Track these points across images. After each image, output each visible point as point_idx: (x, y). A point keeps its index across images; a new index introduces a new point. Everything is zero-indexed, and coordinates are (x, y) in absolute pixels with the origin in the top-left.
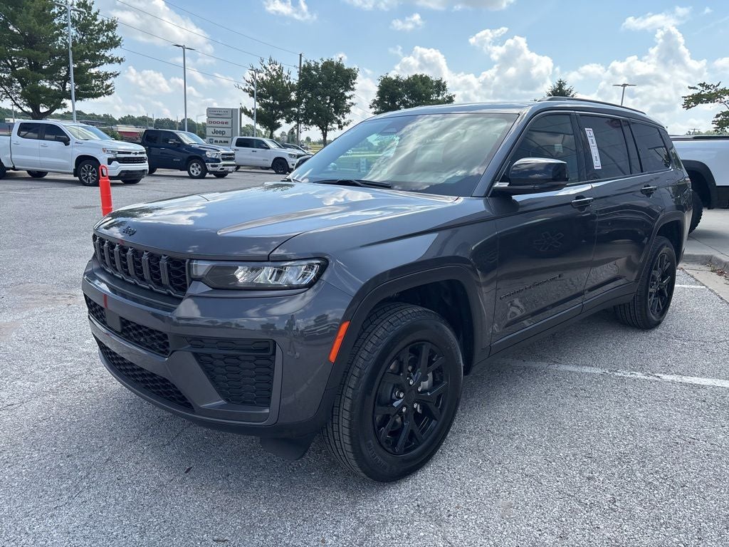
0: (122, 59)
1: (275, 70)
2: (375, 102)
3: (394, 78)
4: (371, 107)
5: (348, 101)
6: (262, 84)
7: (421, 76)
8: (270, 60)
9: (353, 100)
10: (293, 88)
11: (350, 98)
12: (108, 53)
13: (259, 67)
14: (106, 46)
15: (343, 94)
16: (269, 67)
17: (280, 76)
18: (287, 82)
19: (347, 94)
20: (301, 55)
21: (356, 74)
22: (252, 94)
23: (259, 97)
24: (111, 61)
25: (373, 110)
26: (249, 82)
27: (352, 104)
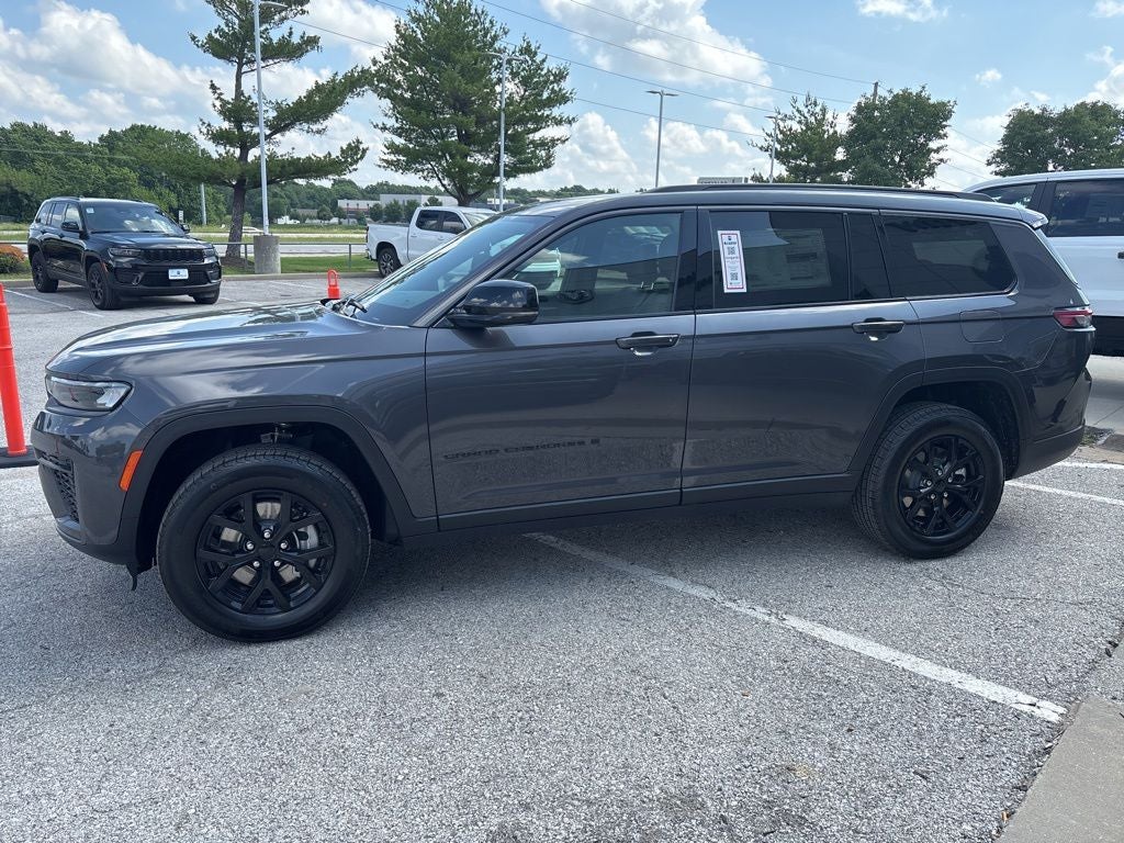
1: (813, 114)
2: (999, 154)
3: (1037, 111)
4: (989, 164)
5: (934, 157)
6: (789, 137)
7: (1095, 104)
8: (808, 98)
9: (942, 155)
10: (836, 141)
11: (937, 151)
12: (556, 111)
13: (789, 111)
14: (550, 103)
15: (924, 145)
16: (805, 111)
17: (820, 123)
18: (831, 131)
19: (933, 145)
21: (950, 112)
22: (779, 156)
23: (781, 157)
24: (559, 122)
25: (993, 168)
26: (770, 136)
27: (942, 160)
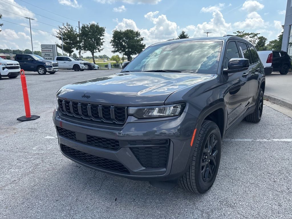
0: (2, 24)
1: (69, 28)
2: (112, 41)
3: (119, 31)
4: (110, 43)
5: (102, 41)
6: (65, 34)
7: (130, 30)
8: (67, 24)
9: (104, 40)
10: (78, 36)
11: (102, 39)
13: (63, 27)
15: (99, 37)
16: (67, 27)
17: (72, 30)
18: (75, 33)
19: (101, 38)
20: (79, 22)
21: (104, 30)
22: (60, 38)
23: (64, 39)
25: (111, 44)
26: (58, 33)
27: (104, 41)
